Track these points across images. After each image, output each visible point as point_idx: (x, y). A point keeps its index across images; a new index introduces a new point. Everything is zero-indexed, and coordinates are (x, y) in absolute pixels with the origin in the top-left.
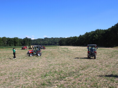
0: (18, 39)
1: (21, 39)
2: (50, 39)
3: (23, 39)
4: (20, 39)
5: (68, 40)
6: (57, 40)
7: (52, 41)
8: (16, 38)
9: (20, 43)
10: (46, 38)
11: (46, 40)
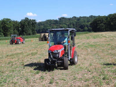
0: (10, 22)
1: (17, 22)
2: (69, 19)
3: (21, 22)
4: (14, 22)
5: (111, 19)
6: (85, 21)
7: (75, 23)
8: (7, 19)
9: (14, 30)
10: (63, 18)
11: (64, 22)
